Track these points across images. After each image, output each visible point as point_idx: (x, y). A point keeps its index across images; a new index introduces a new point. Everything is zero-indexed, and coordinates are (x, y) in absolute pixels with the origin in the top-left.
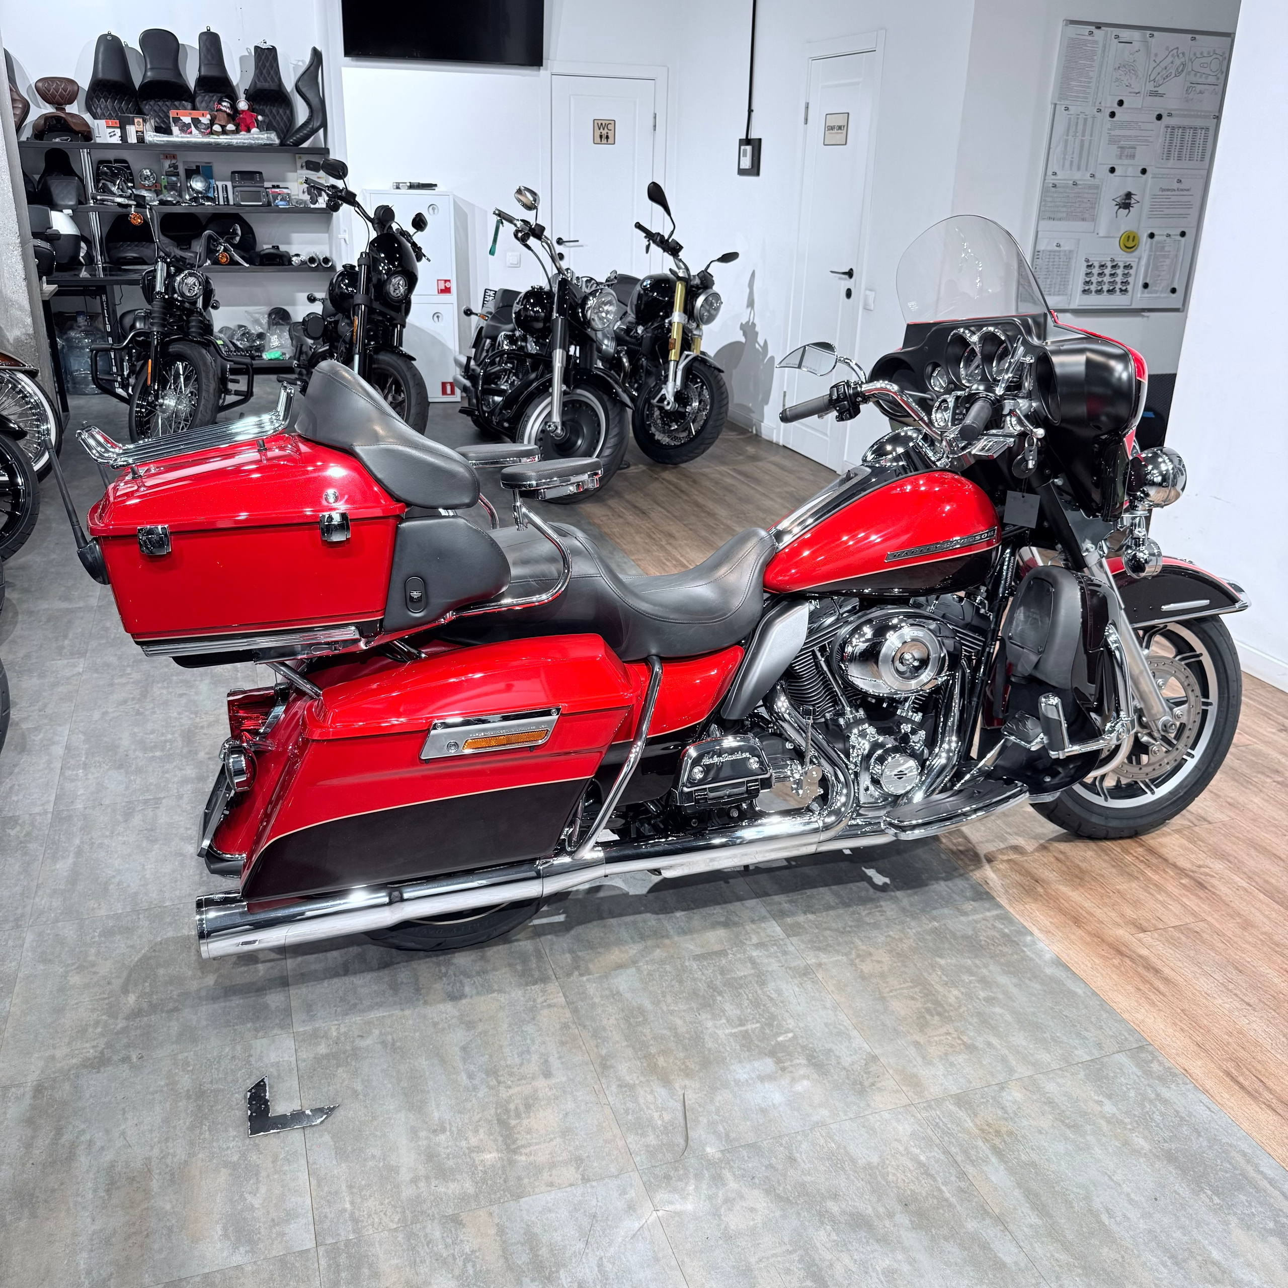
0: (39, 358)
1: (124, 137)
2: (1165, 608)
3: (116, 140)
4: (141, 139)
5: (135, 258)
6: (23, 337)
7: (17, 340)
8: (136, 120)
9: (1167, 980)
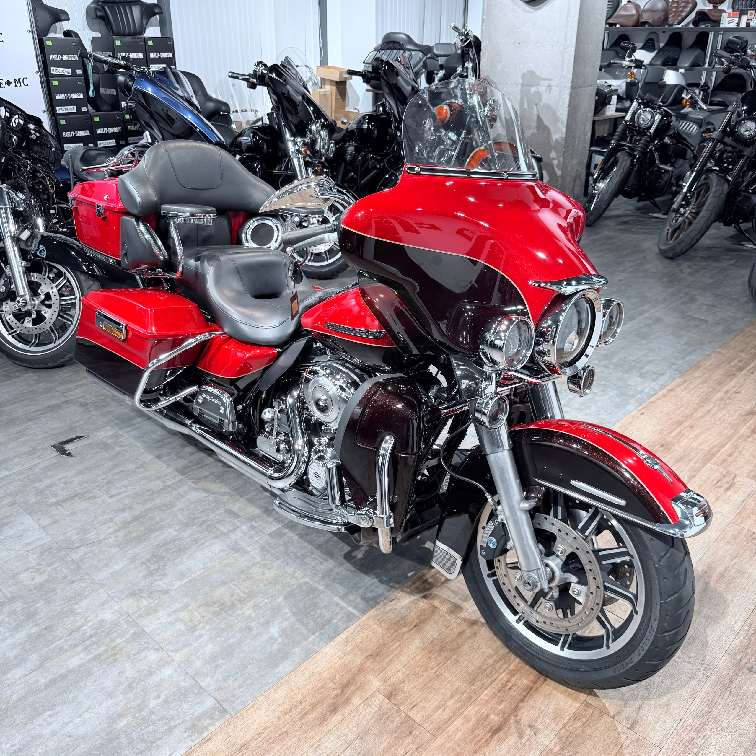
0: (564, 152)
1: (738, 24)
2: (574, 483)
3: (733, 25)
4: (748, 25)
5: (719, 101)
6: (559, 139)
7: (557, 140)
8: (749, 12)
9: (323, 719)
